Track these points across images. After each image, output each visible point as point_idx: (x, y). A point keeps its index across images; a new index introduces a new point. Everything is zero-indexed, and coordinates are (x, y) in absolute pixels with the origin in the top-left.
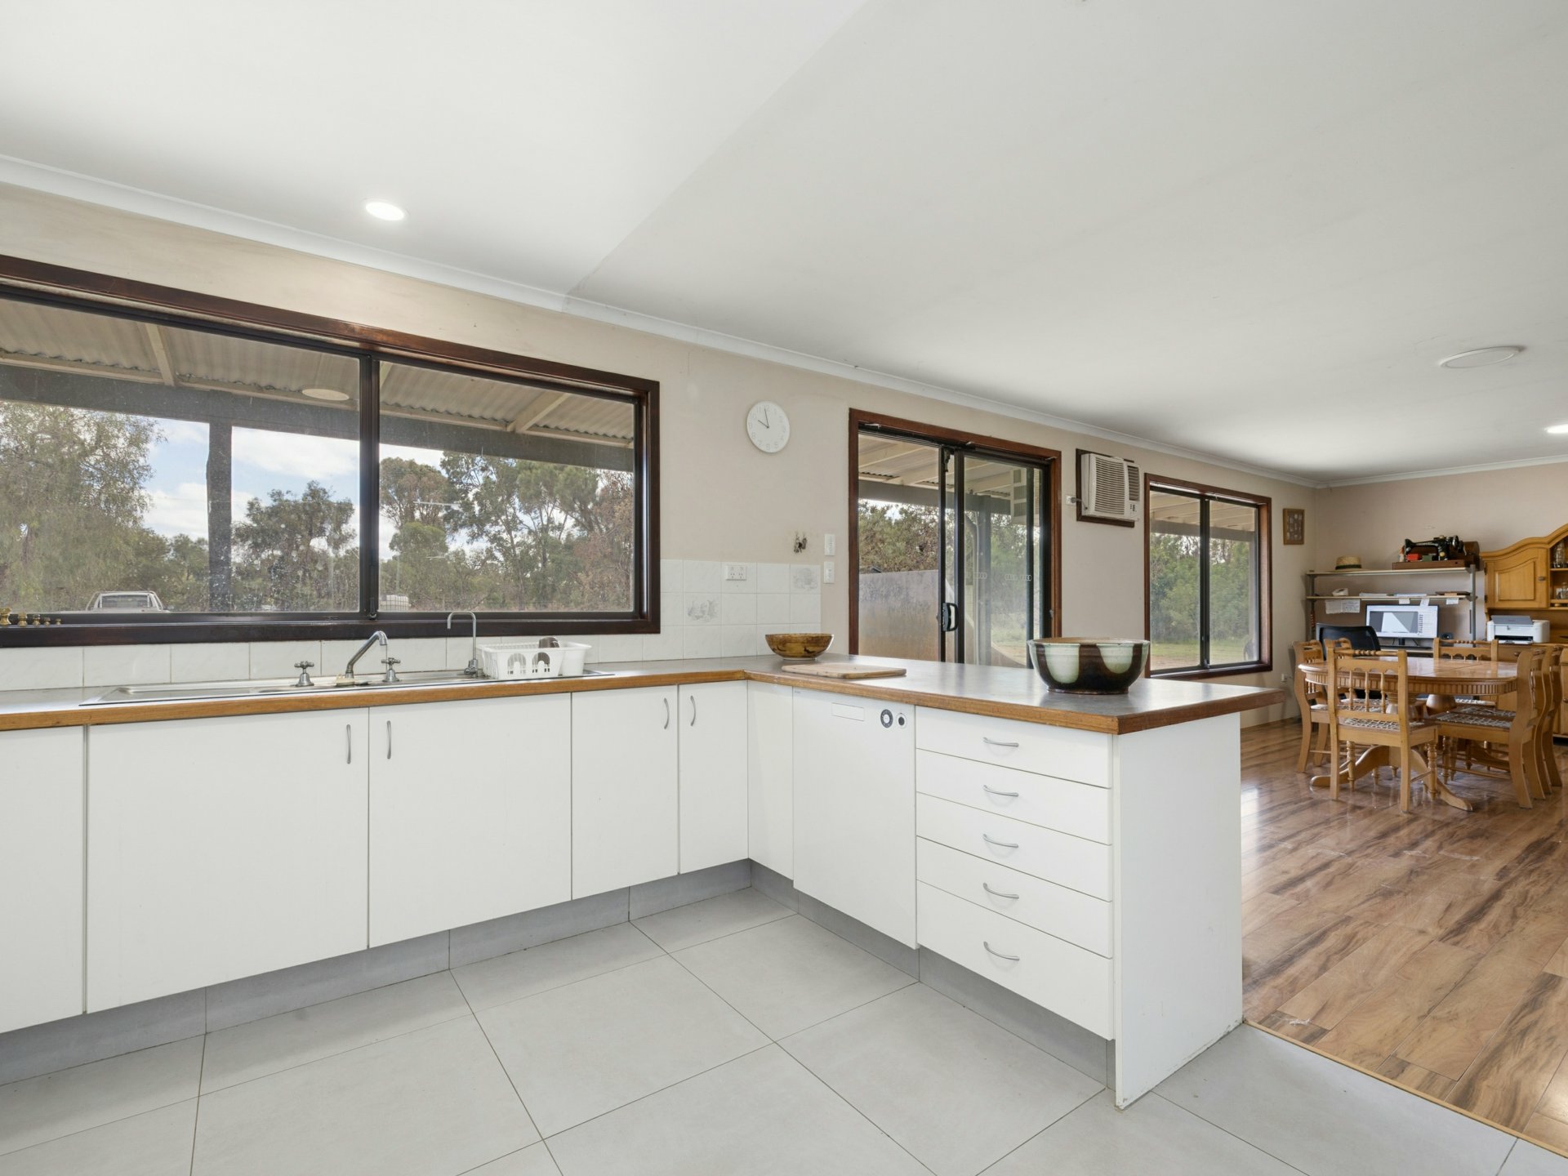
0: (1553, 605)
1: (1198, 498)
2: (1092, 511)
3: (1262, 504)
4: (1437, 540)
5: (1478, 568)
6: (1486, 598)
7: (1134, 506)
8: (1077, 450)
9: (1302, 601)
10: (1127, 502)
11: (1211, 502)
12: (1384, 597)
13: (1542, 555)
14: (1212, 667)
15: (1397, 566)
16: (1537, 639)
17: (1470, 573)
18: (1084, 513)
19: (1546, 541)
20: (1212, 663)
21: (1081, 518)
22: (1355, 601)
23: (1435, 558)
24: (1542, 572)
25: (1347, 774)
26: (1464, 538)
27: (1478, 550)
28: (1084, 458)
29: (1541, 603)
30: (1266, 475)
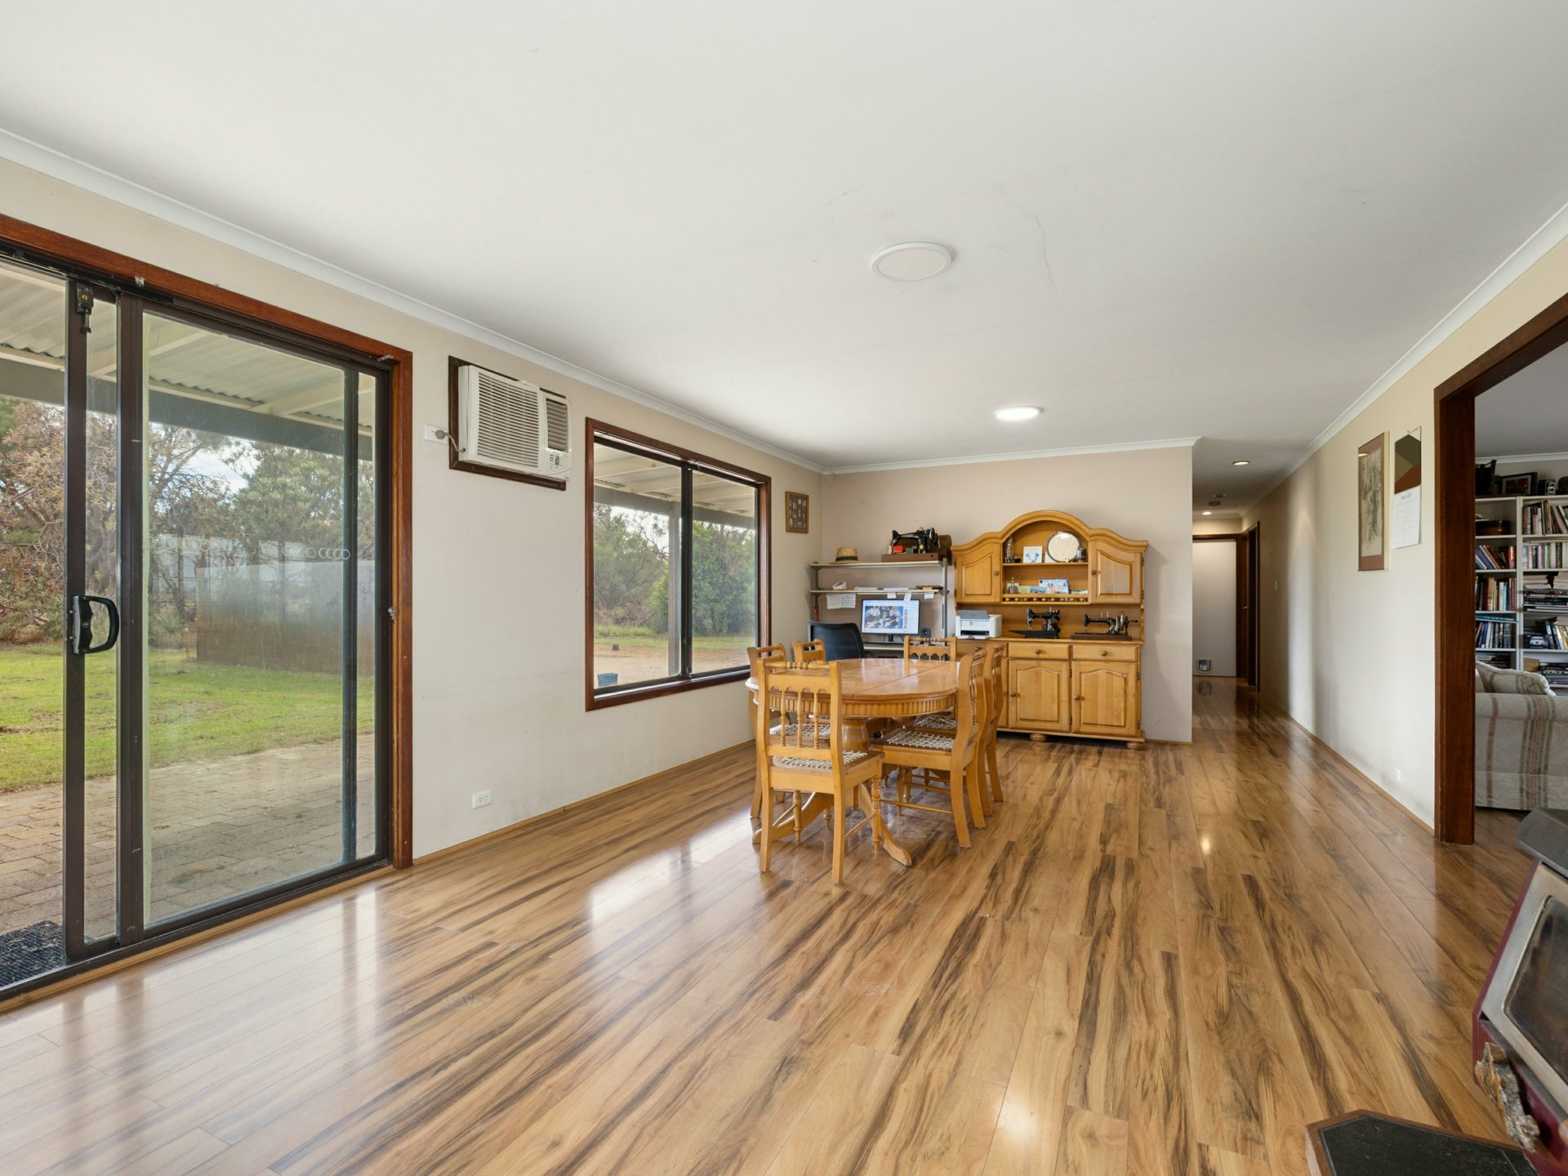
0: (1004, 600)
1: (678, 465)
2: (471, 455)
3: (762, 484)
4: (919, 533)
5: (950, 562)
6: (955, 591)
7: (558, 458)
8: (451, 359)
9: (806, 595)
10: (544, 450)
11: (694, 472)
12: (874, 591)
13: (997, 549)
14: (695, 676)
15: (886, 558)
16: (992, 634)
17: (942, 566)
18: (462, 457)
19: (1000, 536)
20: (694, 671)
21: (457, 464)
22: (851, 596)
23: (916, 551)
24: (997, 567)
25: (793, 822)
26: (940, 532)
27: (950, 544)
28: (463, 370)
29: (995, 598)
30: (763, 449)
